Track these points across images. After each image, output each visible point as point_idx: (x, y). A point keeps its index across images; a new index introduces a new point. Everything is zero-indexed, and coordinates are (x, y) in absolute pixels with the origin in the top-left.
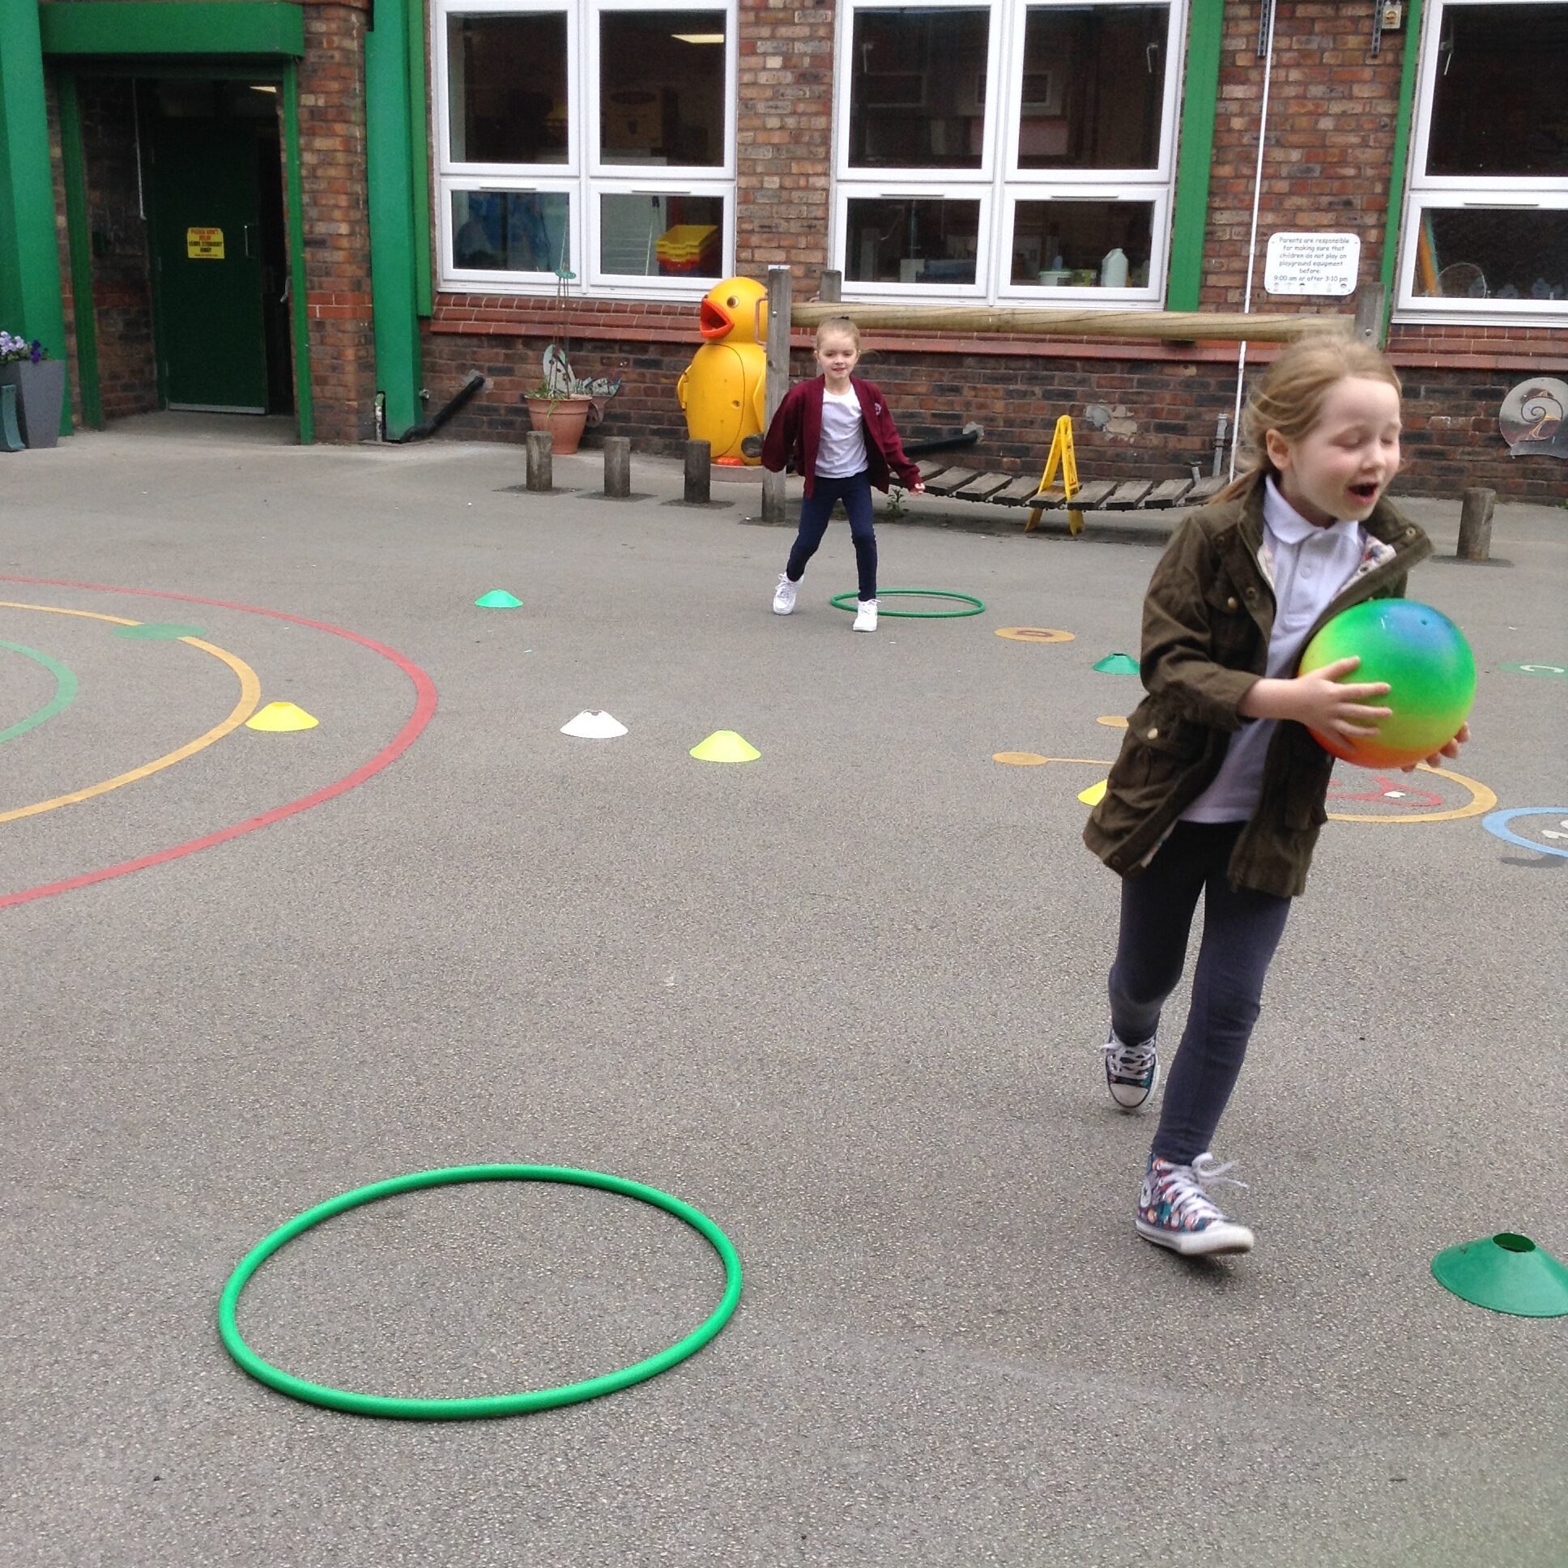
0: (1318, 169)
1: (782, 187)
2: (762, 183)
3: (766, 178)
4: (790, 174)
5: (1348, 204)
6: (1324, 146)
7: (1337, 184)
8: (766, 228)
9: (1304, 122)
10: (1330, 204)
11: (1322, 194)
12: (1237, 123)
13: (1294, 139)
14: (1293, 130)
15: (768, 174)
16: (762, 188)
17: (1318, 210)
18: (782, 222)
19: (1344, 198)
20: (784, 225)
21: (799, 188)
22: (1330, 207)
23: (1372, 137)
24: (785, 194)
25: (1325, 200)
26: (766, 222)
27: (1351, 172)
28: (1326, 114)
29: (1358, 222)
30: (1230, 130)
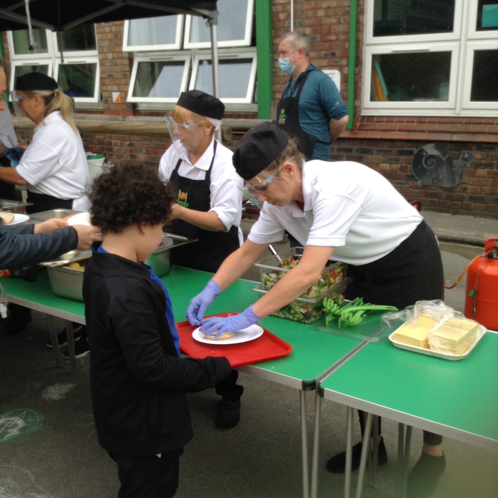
0: (318, 37)
1: (114, 58)
2: (106, 56)
3: (108, 54)
4: (115, 52)
5: (333, 54)
6: (321, 25)
7: (327, 45)
8: (110, 76)
9: (310, 13)
10: (326, 55)
11: (321, 50)
12: (282, 16)
13: (307, 22)
14: (307, 18)
15: (108, 53)
16: (106, 59)
17: (320, 58)
18: (115, 73)
19: (332, 51)
20: (116, 75)
21: (119, 58)
22: (326, 57)
23: (342, 18)
24: (115, 61)
25: (323, 53)
26: (110, 74)
27: (333, 37)
28: (320, 8)
29: (339, 63)
30: (279, 20)
